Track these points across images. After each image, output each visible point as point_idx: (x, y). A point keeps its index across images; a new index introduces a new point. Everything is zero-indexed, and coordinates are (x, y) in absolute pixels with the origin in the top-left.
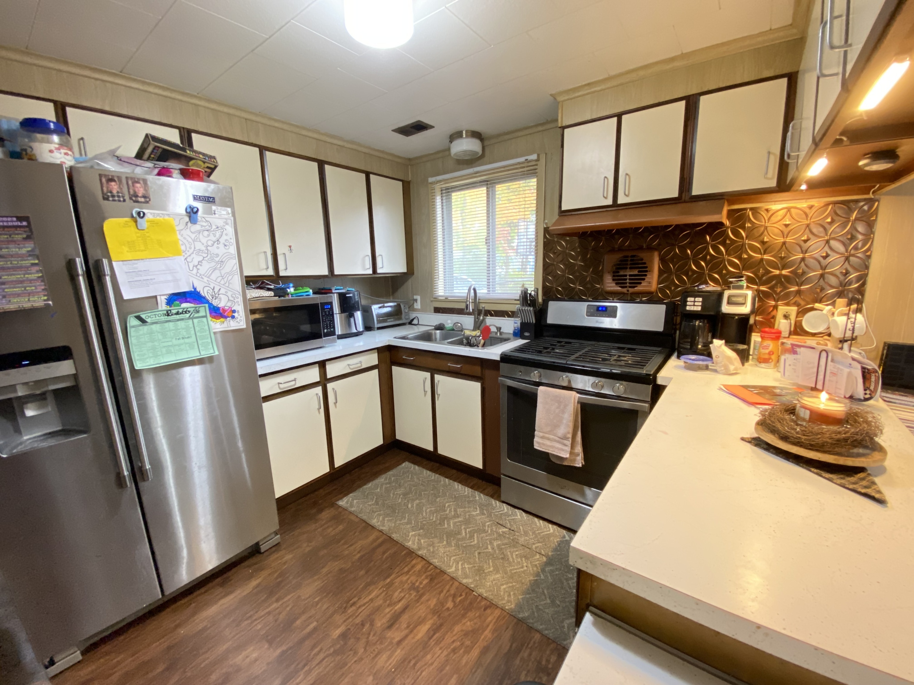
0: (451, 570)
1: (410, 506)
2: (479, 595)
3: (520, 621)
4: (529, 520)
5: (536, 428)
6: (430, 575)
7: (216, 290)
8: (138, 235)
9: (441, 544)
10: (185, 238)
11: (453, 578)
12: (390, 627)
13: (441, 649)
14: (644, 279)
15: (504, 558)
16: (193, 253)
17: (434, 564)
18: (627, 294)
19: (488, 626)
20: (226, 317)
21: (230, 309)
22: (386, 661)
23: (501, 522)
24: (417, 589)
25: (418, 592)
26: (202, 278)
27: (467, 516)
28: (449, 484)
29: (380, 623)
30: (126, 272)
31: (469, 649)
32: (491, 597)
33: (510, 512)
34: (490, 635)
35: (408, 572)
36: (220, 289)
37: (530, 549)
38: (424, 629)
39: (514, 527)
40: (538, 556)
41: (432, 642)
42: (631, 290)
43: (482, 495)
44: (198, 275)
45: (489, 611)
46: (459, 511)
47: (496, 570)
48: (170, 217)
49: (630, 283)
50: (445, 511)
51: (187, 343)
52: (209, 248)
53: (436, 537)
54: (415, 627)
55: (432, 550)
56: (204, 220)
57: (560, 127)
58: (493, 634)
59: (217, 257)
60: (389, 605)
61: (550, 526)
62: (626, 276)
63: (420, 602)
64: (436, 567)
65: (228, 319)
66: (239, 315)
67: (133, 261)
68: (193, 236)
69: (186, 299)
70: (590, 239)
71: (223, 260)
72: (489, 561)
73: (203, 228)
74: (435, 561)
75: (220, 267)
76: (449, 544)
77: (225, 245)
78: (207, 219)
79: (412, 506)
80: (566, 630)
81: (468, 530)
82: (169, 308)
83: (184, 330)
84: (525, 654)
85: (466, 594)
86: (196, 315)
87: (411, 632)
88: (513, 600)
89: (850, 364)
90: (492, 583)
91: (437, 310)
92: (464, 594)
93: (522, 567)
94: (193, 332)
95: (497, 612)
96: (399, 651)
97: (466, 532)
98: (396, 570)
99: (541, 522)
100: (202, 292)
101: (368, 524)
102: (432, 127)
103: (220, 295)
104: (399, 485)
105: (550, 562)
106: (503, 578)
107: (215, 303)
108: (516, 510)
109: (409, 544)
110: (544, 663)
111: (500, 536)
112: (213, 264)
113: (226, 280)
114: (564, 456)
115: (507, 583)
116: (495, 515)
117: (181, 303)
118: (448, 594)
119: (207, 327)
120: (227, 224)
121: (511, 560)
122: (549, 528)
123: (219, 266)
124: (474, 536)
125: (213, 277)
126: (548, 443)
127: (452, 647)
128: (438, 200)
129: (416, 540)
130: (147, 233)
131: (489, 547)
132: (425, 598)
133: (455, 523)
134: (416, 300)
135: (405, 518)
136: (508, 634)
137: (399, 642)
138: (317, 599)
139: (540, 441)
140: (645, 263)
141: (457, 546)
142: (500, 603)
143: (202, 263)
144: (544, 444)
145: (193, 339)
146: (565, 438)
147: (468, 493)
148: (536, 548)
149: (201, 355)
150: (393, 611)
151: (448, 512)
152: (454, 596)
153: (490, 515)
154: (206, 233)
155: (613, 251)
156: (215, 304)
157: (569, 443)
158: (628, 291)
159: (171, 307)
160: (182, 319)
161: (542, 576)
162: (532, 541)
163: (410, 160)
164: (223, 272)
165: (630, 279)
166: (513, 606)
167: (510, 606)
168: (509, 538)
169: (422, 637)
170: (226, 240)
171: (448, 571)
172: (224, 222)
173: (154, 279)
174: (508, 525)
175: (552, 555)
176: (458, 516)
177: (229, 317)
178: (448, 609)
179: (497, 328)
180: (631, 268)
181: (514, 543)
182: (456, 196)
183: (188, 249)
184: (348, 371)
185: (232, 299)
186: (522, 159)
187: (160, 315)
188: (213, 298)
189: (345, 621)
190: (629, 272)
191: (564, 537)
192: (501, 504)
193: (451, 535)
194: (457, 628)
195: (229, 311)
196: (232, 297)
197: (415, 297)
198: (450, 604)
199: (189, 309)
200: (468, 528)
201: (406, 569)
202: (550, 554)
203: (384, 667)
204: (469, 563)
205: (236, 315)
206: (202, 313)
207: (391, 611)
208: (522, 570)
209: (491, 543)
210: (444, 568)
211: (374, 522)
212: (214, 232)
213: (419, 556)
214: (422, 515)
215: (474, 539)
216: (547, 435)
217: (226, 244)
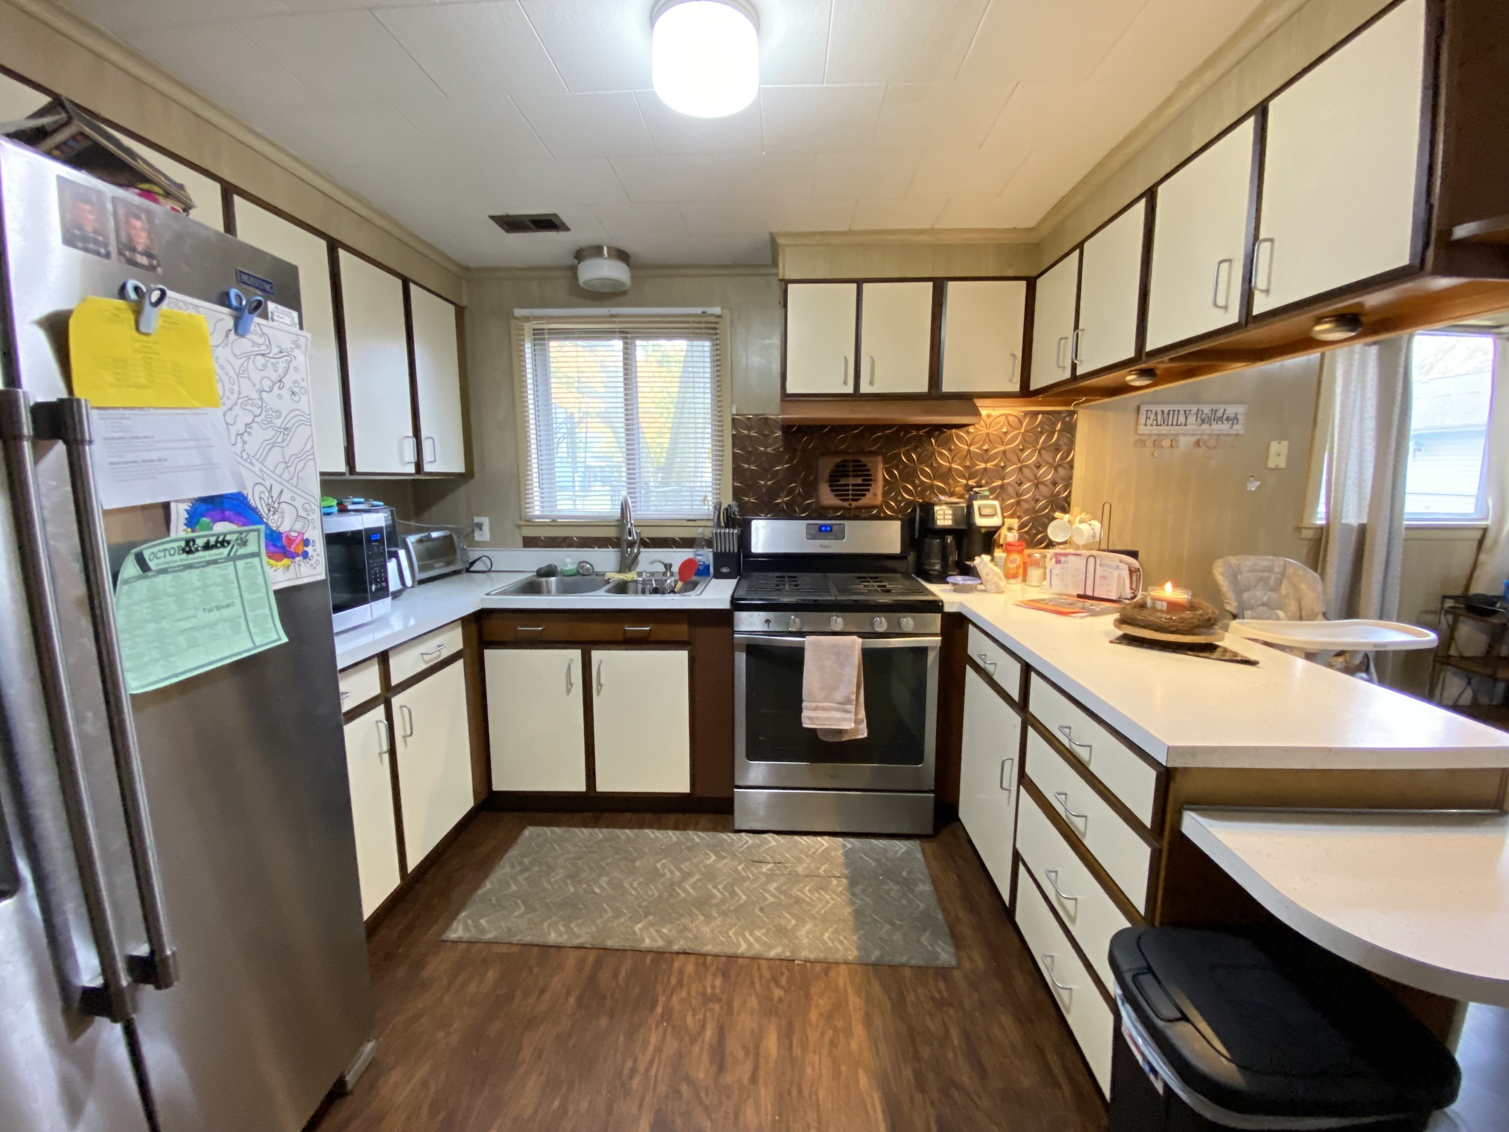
0: (743, 948)
1: (597, 890)
2: (805, 961)
3: (875, 965)
4: (789, 842)
5: (804, 698)
6: (718, 969)
7: (275, 494)
8: (137, 345)
9: (697, 923)
10: (222, 367)
11: (752, 958)
12: (721, 1068)
13: (814, 1052)
14: (868, 490)
15: (798, 901)
16: (235, 404)
17: (711, 952)
18: (850, 509)
19: (846, 991)
20: (292, 556)
21: (300, 538)
22: (758, 1113)
23: (756, 859)
24: (715, 998)
25: (719, 1000)
26: (251, 463)
27: (703, 869)
28: (637, 836)
29: (702, 1072)
30: (106, 439)
31: (848, 1032)
32: (821, 956)
33: (758, 841)
34: (858, 1000)
35: (680, 982)
36: (282, 492)
37: (818, 876)
38: (772, 1044)
39: (778, 857)
40: (834, 882)
41: (797, 1051)
42: (854, 504)
43: (700, 833)
44: (245, 456)
45: (832, 974)
46: (685, 866)
47: (801, 921)
48: (198, 312)
49: (853, 495)
50: (664, 875)
51: (225, 621)
52: (264, 394)
53: (681, 916)
54: (757, 1047)
55: (691, 936)
56: (259, 331)
57: (781, 280)
58: (859, 996)
59: (278, 417)
60: (693, 1042)
61: (819, 839)
62: (848, 485)
63: (735, 1013)
64: (716, 956)
65: (297, 559)
66: (315, 550)
67: (122, 411)
68: (237, 363)
69: (223, 512)
70: (800, 435)
71: (289, 425)
72: (782, 913)
73: (256, 348)
74: (709, 948)
75: (283, 441)
76: (708, 918)
77: (293, 393)
78: (265, 330)
79: (602, 888)
80: (930, 948)
81: (720, 887)
82: (191, 535)
83: (219, 588)
84: (911, 998)
85: (788, 969)
86: (242, 551)
87: (757, 1055)
88: (850, 947)
89: (1118, 566)
90: (808, 938)
91: (530, 542)
92: (784, 970)
93: (828, 902)
94: (236, 593)
95: (843, 970)
96: (763, 1091)
97: (720, 892)
98: (660, 989)
99: (805, 838)
100: (250, 497)
101: (543, 946)
102: (567, 229)
103: (283, 505)
104: (549, 867)
105: (853, 882)
106: (816, 925)
107: (274, 522)
108: (764, 835)
109: (647, 943)
110: (937, 995)
111: (770, 877)
112: (271, 433)
113: (292, 469)
114: (847, 727)
115: (826, 930)
116: (740, 853)
117: (215, 521)
118: (763, 981)
119: (261, 581)
120: (298, 346)
121: (808, 899)
122: (820, 842)
123: (280, 440)
124: (734, 891)
125: (270, 462)
126: (822, 714)
127: (826, 1041)
128: (528, 347)
129: (654, 934)
130: (156, 343)
131: (767, 895)
132: (736, 1005)
133: (693, 886)
134: (480, 526)
135: (605, 910)
136: (876, 988)
137: (754, 1079)
138: (556, 1104)
139: (812, 714)
140: (868, 470)
141: (724, 914)
142: (839, 956)
143: (251, 428)
144: (817, 718)
145: (237, 609)
146: (848, 701)
147: (678, 837)
148: (825, 871)
149: (256, 647)
150: (706, 1047)
151: (668, 875)
152: (775, 980)
153: (734, 856)
154: (260, 360)
155: (827, 453)
156: (274, 527)
157: (852, 708)
158: (850, 505)
159: (193, 531)
160: (215, 562)
161: (857, 901)
162: (813, 866)
163: (467, 269)
164: (288, 452)
165: (853, 490)
166: (855, 952)
167: (852, 954)
168: (784, 875)
169: (779, 1053)
170: (295, 382)
171: (740, 952)
172: (293, 342)
173: (166, 460)
174: (769, 859)
175: (849, 872)
176: (690, 874)
177: (298, 555)
178: (781, 1000)
179: (665, 565)
180: (855, 476)
181: (794, 878)
182: (554, 346)
183: (227, 394)
184: (423, 667)
185: (304, 514)
186: (698, 310)
187: (172, 552)
188: (269, 510)
189: (641, 1106)
190: (852, 481)
191: (844, 846)
192: (737, 835)
193: (703, 903)
194: (813, 1016)
195: (298, 541)
196: (305, 509)
197: (477, 520)
198: (777, 993)
199: (228, 538)
200: (719, 883)
201: (674, 981)
202: (846, 872)
203: (760, 1124)
204: (759, 928)
205: (309, 549)
206: (252, 548)
207: (702, 1048)
208: (829, 906)
209: (767, 891)
210: (730, 951)
211: (553, 938)
212: (274, 361)
213: (678, 953)
214: (631, 894)
215: (738, 894)
216: (821, 704)
217: (295, 390)
